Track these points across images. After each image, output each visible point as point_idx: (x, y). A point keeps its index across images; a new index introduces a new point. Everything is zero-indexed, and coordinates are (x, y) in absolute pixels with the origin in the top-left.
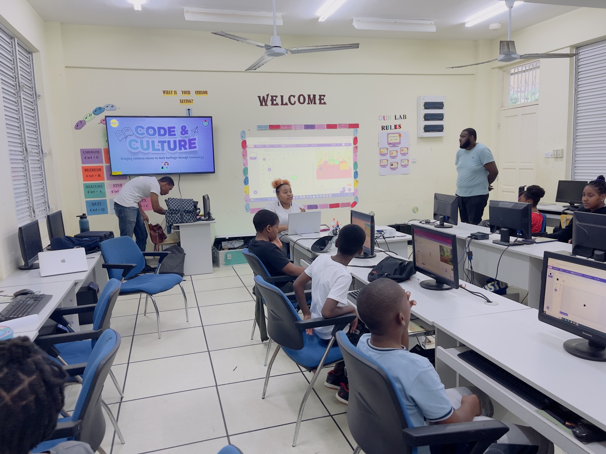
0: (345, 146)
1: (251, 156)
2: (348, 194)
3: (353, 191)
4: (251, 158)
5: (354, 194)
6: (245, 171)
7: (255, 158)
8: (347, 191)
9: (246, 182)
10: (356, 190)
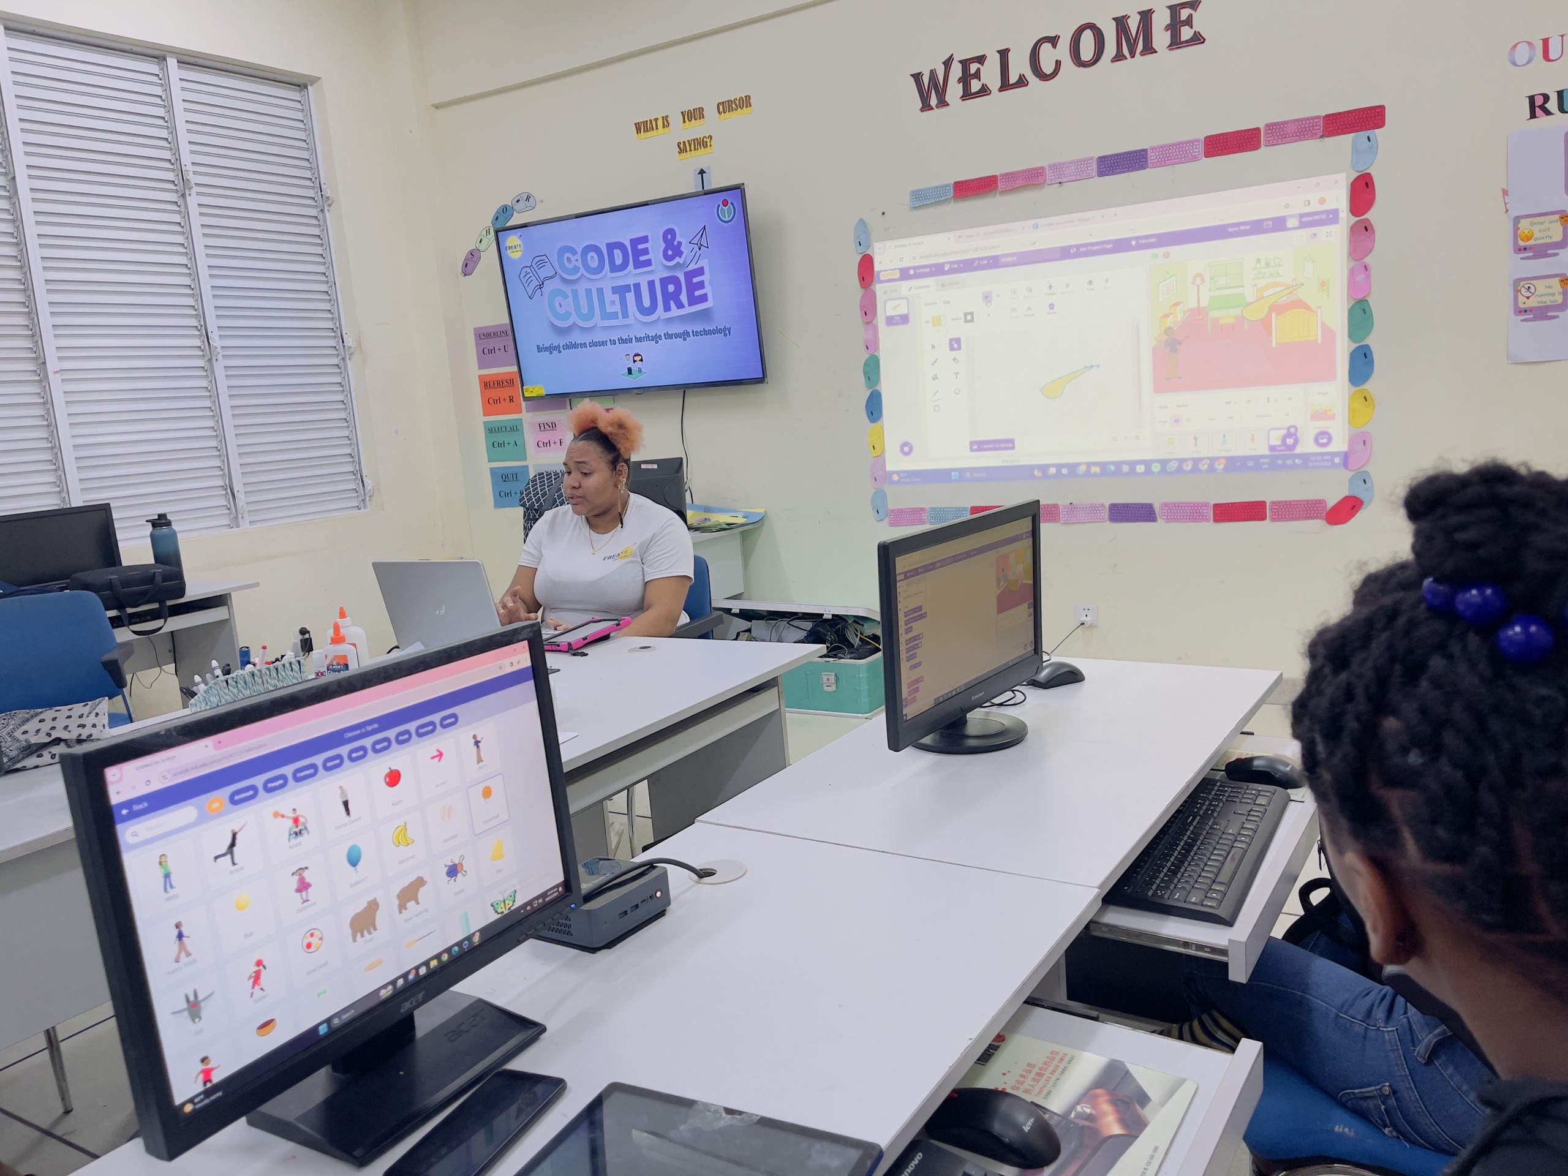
0: (1303, 225)
1: (890, 313)
2: (1313, 458)
3: (1339, 444)
4: (890, 321)
5: (1346, 458)
6: (872, 369)
7: (904, 319)
8: (1307, 446)
9: (874, 408)
10: (1361, 441)
